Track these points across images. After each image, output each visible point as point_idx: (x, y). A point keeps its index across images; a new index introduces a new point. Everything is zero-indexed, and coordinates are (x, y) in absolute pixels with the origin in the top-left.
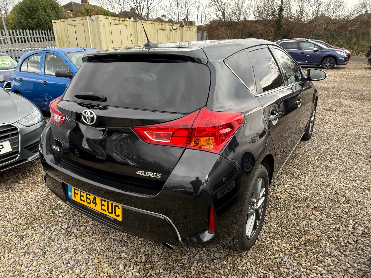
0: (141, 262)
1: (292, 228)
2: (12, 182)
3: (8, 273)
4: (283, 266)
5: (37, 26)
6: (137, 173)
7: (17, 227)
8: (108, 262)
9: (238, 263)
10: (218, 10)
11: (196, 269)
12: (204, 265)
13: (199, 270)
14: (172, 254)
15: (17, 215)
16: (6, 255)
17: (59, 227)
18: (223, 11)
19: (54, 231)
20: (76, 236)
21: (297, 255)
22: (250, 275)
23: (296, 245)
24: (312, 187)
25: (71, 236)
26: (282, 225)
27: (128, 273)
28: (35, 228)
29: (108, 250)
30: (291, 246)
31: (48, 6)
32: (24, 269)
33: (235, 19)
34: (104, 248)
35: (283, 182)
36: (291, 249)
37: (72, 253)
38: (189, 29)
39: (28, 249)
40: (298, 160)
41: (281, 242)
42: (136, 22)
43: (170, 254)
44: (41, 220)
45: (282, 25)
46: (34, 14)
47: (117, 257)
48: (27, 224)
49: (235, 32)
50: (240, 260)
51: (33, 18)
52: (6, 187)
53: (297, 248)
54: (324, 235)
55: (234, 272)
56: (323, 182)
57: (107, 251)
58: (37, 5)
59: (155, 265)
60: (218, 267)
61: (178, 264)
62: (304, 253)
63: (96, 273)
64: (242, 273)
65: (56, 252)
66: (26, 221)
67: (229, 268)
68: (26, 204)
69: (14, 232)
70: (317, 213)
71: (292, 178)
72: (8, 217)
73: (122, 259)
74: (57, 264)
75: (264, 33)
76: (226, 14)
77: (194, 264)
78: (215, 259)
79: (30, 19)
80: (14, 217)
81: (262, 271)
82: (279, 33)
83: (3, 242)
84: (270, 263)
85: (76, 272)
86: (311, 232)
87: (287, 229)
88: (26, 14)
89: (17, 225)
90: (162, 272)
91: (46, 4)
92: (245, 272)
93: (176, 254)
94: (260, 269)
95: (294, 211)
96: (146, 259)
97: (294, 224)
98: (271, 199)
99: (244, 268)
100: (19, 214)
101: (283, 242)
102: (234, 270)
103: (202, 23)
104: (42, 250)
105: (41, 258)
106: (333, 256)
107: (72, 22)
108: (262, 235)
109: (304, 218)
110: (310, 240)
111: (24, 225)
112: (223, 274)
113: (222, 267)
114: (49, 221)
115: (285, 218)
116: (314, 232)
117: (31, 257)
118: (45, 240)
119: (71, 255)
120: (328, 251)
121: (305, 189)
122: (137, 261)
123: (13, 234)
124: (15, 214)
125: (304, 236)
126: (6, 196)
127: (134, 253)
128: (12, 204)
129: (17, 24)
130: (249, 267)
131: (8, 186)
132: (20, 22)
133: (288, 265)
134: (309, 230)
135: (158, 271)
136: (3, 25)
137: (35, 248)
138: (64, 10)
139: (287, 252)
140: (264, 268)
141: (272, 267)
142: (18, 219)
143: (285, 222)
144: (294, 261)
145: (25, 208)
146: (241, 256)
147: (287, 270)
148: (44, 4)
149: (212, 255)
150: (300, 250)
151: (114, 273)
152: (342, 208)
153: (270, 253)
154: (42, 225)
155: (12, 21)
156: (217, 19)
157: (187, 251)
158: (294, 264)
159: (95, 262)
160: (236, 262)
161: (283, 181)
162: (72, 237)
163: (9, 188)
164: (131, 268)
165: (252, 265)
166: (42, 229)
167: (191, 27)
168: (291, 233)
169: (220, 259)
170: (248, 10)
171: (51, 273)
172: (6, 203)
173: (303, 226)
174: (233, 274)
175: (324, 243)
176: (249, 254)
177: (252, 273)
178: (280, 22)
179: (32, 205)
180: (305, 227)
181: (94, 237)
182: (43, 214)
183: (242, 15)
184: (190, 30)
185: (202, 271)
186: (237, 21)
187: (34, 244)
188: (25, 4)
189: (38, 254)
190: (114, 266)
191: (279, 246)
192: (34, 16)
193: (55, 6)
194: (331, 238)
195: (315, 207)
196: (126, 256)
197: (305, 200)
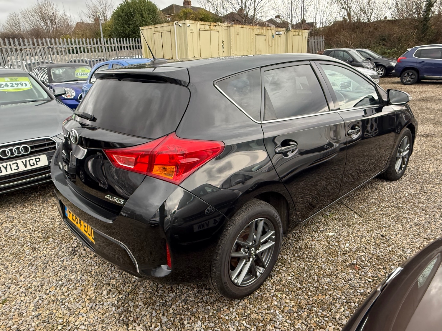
0: (126, 292)
1: (308, 284)
2: (51, 195)
3: (7, 280)
4: (271, 324)
5: (132, 32)
6: (106, 197)
7: (34, 240)
8: (96, 286)
9: (223, 311)
10: (342, 8)
11: (175, 309)
12: (186, 306)
13: (178, 310)
14: (161, 289)
15: (40, 228)
16: (14, 264)
17: (70, 245)
18: (348, 9)
19: (63, 248)
20: (80, 256)
21: (296, 315)
22: (230, 326)
23: (302, 304)
24: (363, 240)
25: (76, 255)
26: (298, 279)
27: (108, 300)
28: (49, 243)
29: (102, 275)
30: (294, 304)
31: (146, 11)
32: (22, 279)
33: (364, 19)
34: (99, 272)
35: (330, 229)
36: (293, 307)
37: (68, 271)
38: (297, 33)
39: (34, 261)
40: (366, 205)
41: (286, 297)
42: (230, 27)
43: (159, 289)
44: (57, 236)
45: (430, 26)
46: (131, 20)
47: (106, 283)
48: (44, 238)
49: (361, 36)
50: (227, 308)
51: (129, 24)
52: (43, 200)
53: (300, 307)
54: (344, 298)
55: (214, 320)
56: (382, 236)
57: (100, 275)
58: (134, 10)
59: (138, 297)
60: (199, 311)
61: (160, 300)
62: (306, 313)
63: (80, 294)
64: (222, 322)
65: (55, 268)
66: (45, 234)
67: (211, 314)
68: (52, 218)
69: (30, 244)
70: (350, 271)
71: (344, 226)
72: (31, 229)
73: (110, 285)
74: (51, 280)
75: (402, 37)
76: (352, 13)
77: (176, 304)
78: (201, 302)
79: (127, 25)
80: (36, 229)
81: (245, 324)
82: (425, 37)
83: (17, 251)
84: (260, 317)
85: (62, 290)
86: (330, 292)
87: (301, 284)
88: (123, 20)
89: (36, 237)
90: (140, 305)
91: (143, 9)
92: (226, 322)
93: (165, 290)
94: (244, 322)
95: (322, 265)
96: (133, 289)
97: (314, 280)
98: (303, 247)
99: (227, 318)
100: (42, 227)
101: (288, 298)
102: (215, 318)
103: (321, 25)
104: (45, 264)
105: (40, 272)
106: (339, 324)
107: (159, 29)
108: (268, 285)
109: (331, 275)
110: (322, 300)
111: (41, 239)
112: (200, 319)
113: (203, 311)
114: (64, 238)
115: (306, 272)
116: (333, 293)
117: (32, 269)
118: (52, 254)
119: (66, 274)
120: (337, 317)
121: (353, 241)
122: (122, 290)
123: (28, 246)
124: (39, 226)
125: (318, 295)
126: (39, 209)
127: (125, 281)
128: (41, 217)
129: (114, 31)
130: (233, 317)
131: (45, 200)
132: (117, 29)
133: (278, 323)
134: (329, 289)
135: (137, 303)
136: (100, 33)
137: (40, 261)
138: (162, 14)
139: (286, 309)
140: (249, 323)
141: (258, 323)
142: (39, 233)
143: (305, 275)
144: (288, 321)
145: (50, 222)
146: (231, 304)
147: (273, 328)
148: (142, 8)
149: (199, 298)
150: (303, 310)
151: (96, 298)
152: (388, 270)
153: (266, 306)
154: (56, 241)
155: (110, 28)
156: (341, 19)
157: (177, 289)
158: (286, 324)
159: (84, 283)
160: (222, 310)
161: (330, 227)
162: (76, 257)
163: (45, 201)
164: (114, 296)
165: (237, 316)
166: (54, 245)
167: (301, 31)
168: (304, 290)
169: (207, 302)
170: (384, 6)
171: (42, 287)
172: (36, 215)
173: (323, 284)
174: (211, 321)
175: (338, 307)
176: (240, 304)
177: (233, 324)
178: (427, 21)
179: (57, 220)
180: (325, 285)
181: (95, 259)
182: (62, 230)
183: (373, 14)
184: (299, 35)
185: (181, 312)
186: (366, 21)
187: (40, 258)
188: (123, 9)
189: (39, 268)
190: (99, 291)
191: (281, 301)
192: (130, 22)
193: (152, 10)
194: (351, 303)
195: (353, 264)
196: (114, 283)
197: (345, 254)
